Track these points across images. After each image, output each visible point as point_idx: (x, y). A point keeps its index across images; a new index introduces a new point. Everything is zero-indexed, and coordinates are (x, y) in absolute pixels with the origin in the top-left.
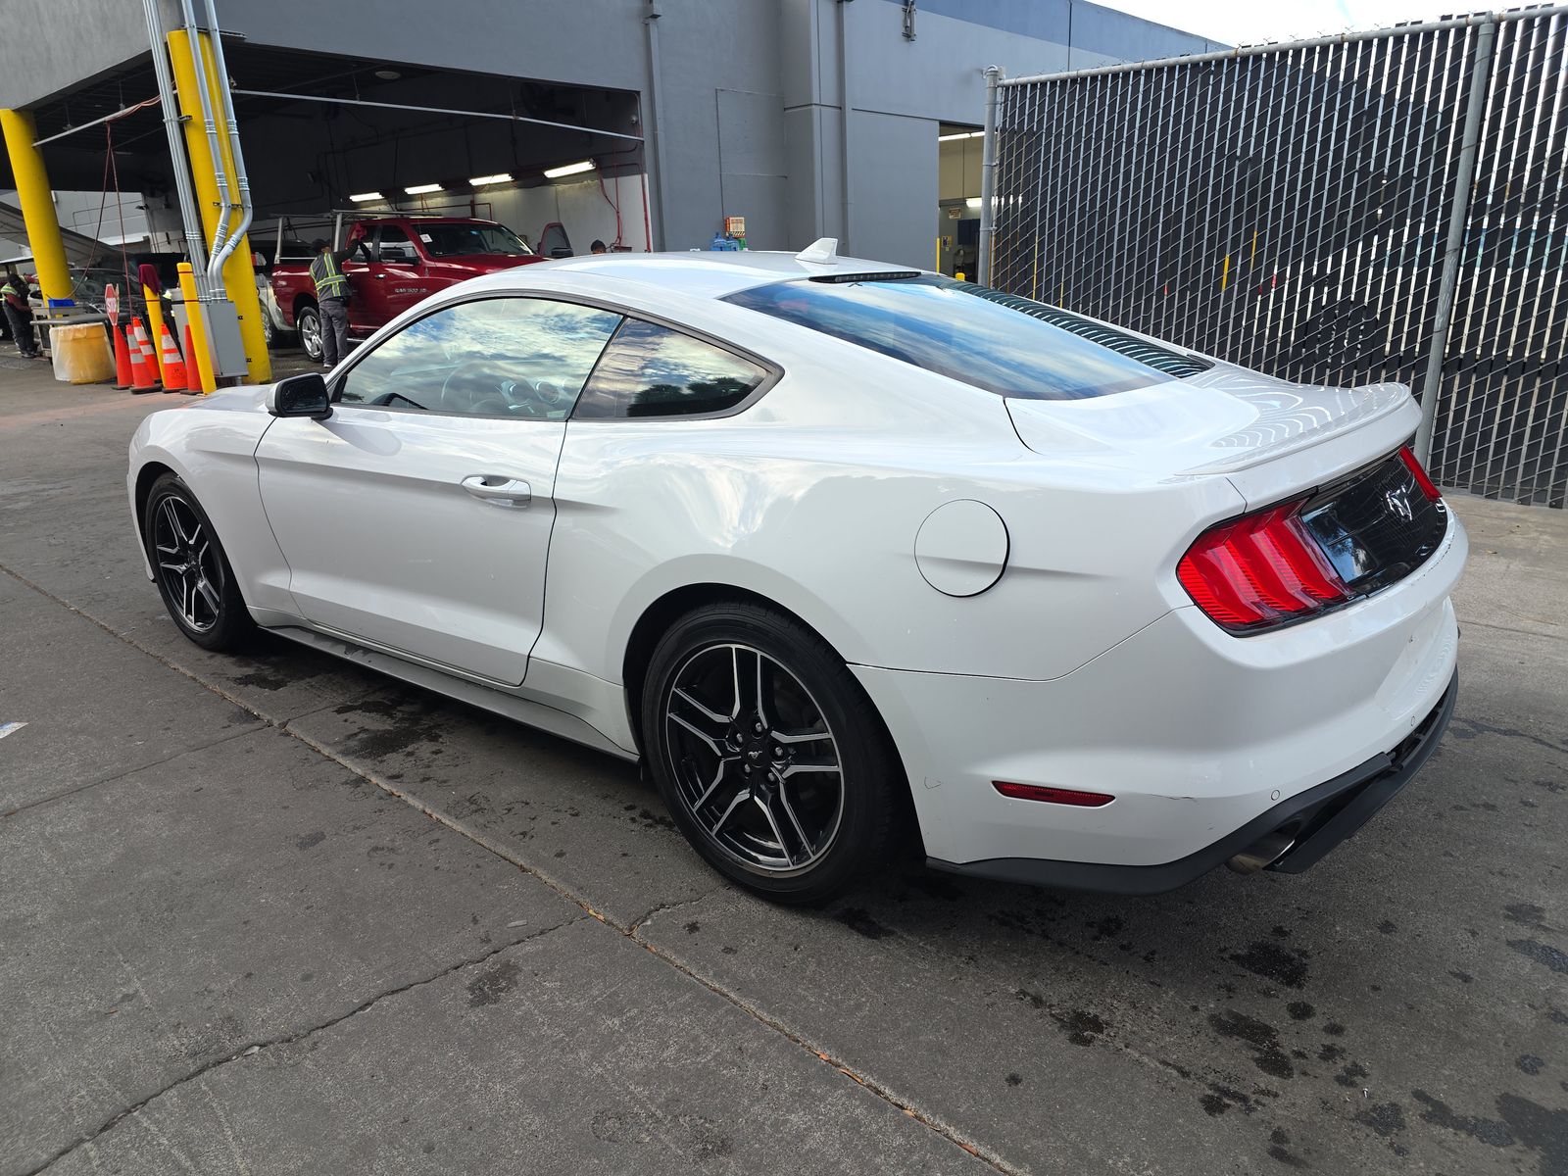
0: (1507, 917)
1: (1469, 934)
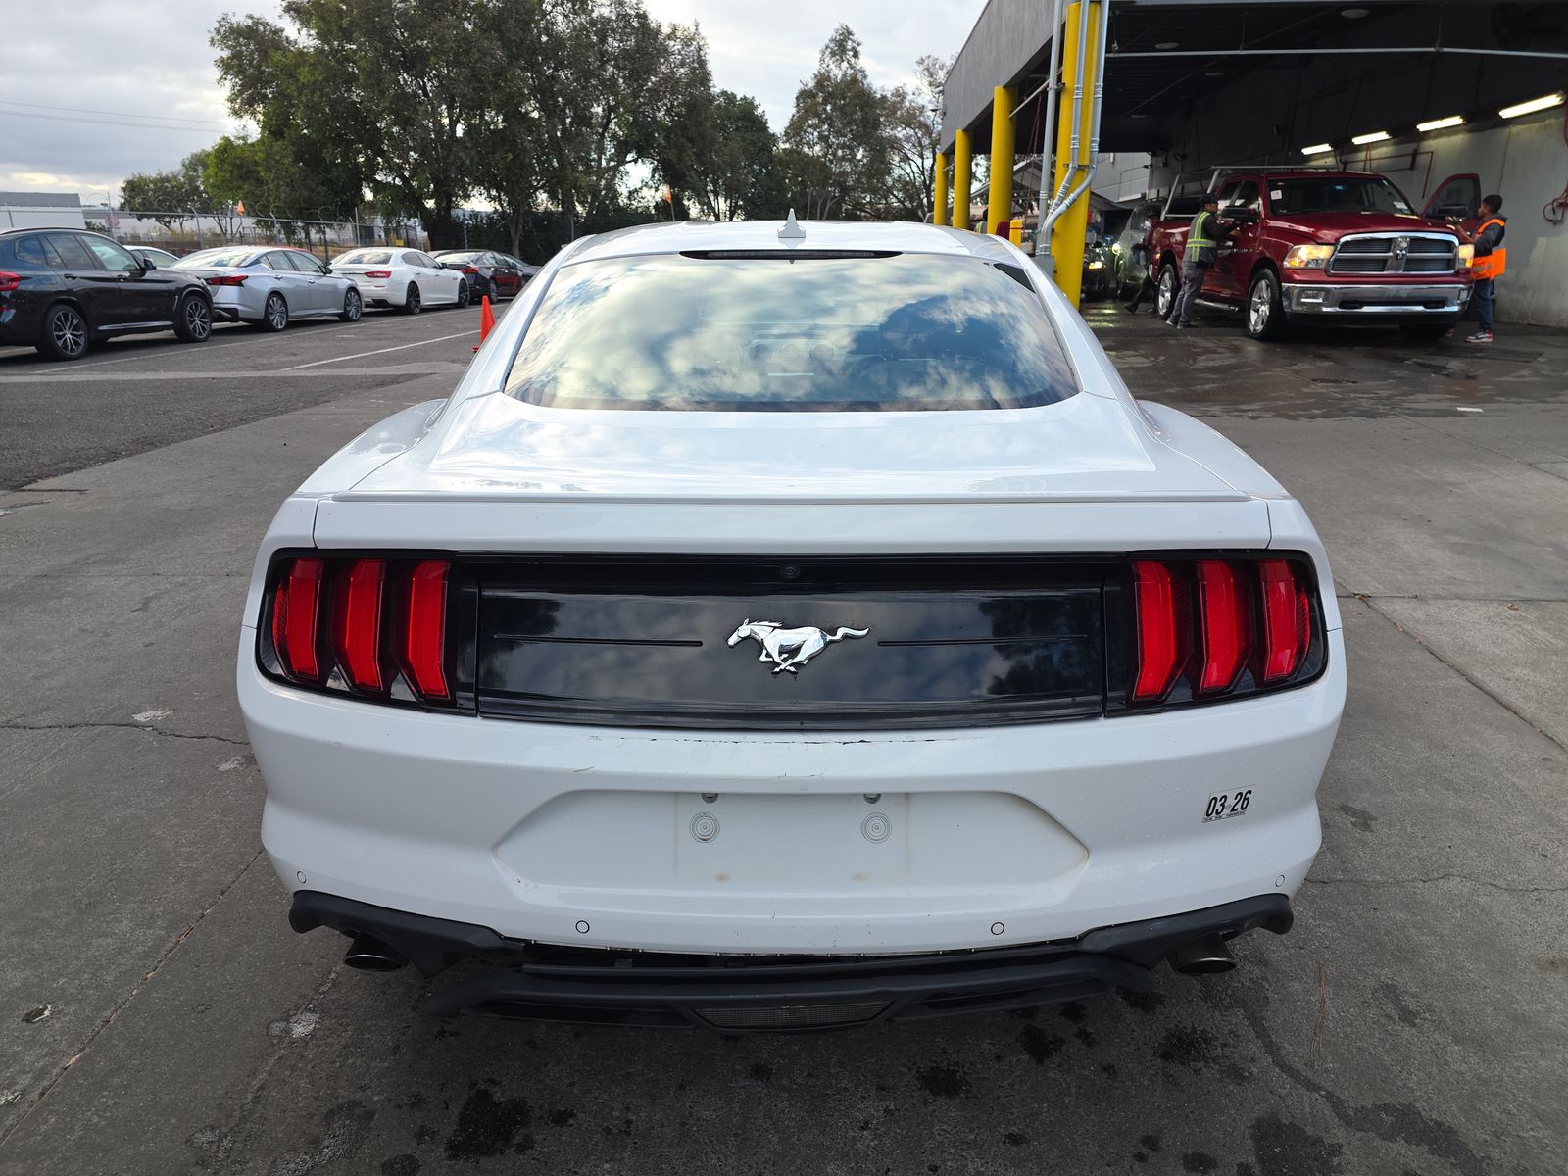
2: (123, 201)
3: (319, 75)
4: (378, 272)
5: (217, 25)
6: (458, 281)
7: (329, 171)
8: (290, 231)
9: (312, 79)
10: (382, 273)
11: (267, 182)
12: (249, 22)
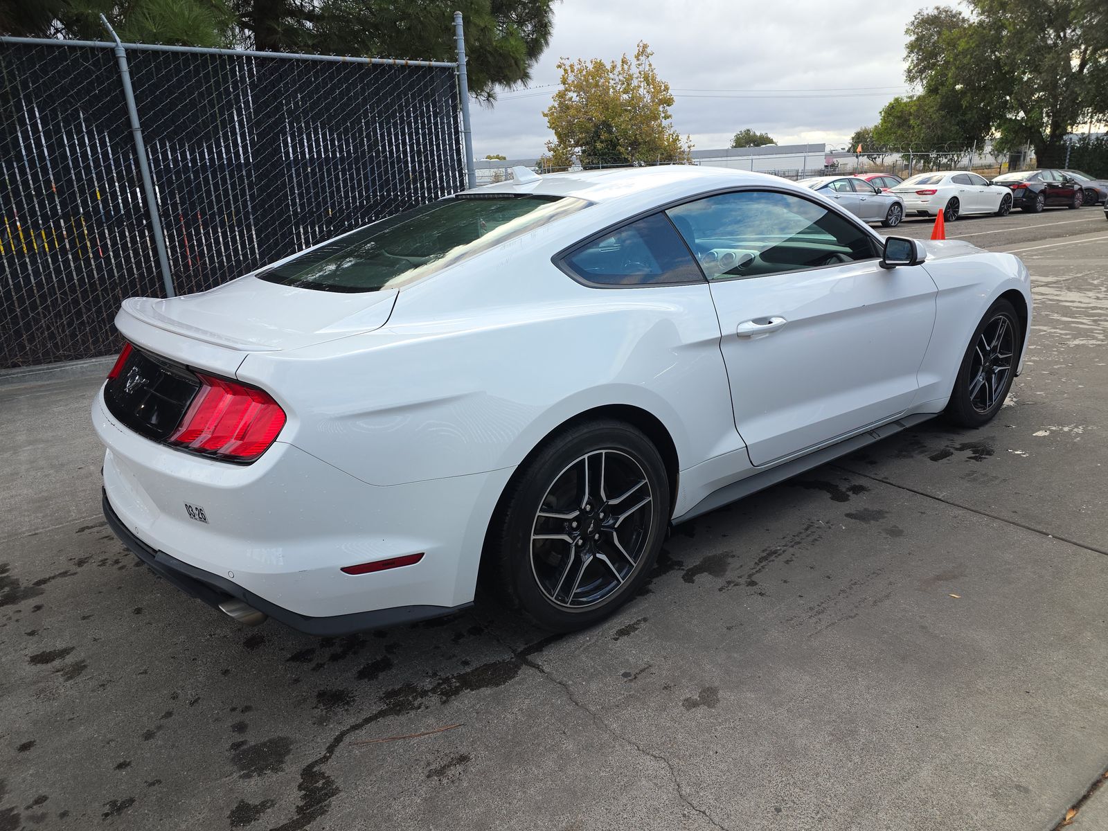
0: (84, 661)
1: (97, 638)
2: (850, 146)
3: (973, 43)
4: (926, 191)
5: (913, 19)
6: (1003, 195)
7: (964, 114)
8: (927, 160)
9: (968, 46)
10: (930, 191)
11: (914, 127)
12: (936, 12)
